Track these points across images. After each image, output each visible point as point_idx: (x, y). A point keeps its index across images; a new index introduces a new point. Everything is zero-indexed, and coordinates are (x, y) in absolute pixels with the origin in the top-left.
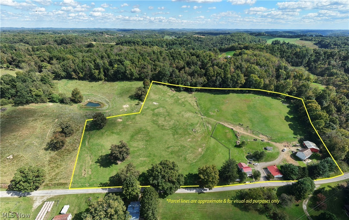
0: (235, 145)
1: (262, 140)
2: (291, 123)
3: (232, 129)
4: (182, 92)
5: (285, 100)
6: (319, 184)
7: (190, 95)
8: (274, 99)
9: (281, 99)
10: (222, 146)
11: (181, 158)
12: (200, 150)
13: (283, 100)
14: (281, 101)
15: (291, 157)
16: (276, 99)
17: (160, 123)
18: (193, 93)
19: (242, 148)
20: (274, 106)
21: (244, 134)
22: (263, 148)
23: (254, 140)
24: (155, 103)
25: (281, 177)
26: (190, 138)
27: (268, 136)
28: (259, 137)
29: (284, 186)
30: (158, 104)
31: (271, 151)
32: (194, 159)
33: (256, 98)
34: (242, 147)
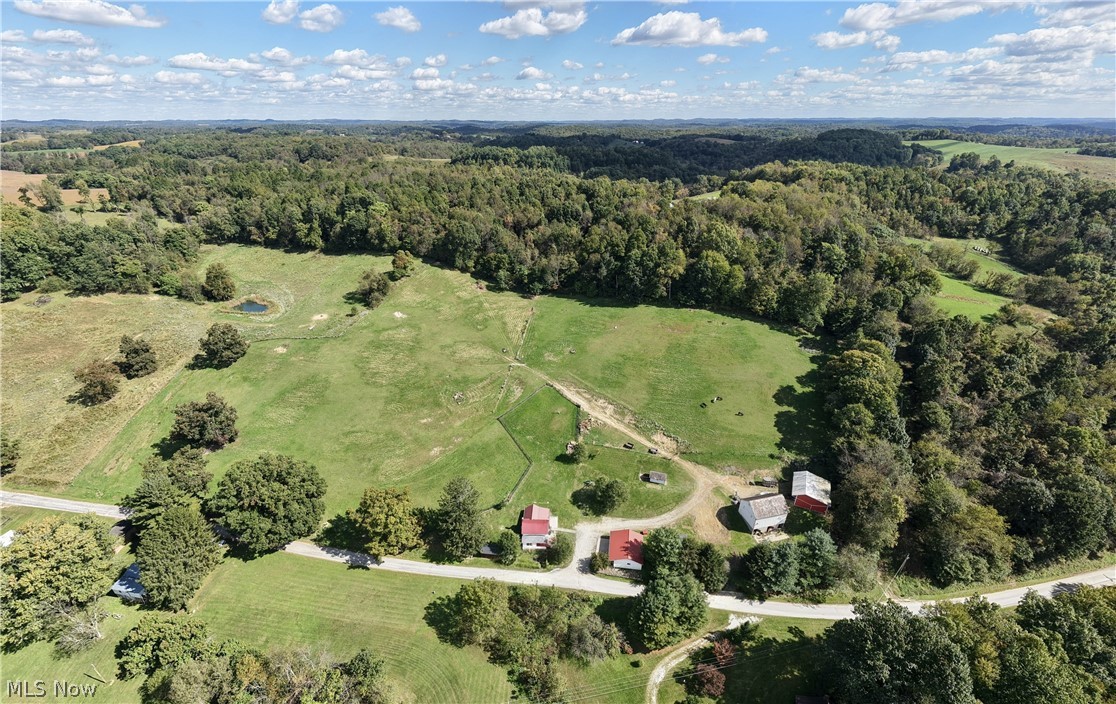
0: (559, 452)
1: (650, 451)
2: (792, 409)
3: (579, 406)
4: (506, 293)
5: (818, 338)
6: (759, 616)
7: (525, 302)
8: (779, 330)
9: (803, 334)
10: (516, 449)
11: (364, 465)
12: (436, 450)
13: (810, 336)
14: (799, 341)
15: (719, 515)
16: (785, 332)
17: (372, 366)
18: (537, 297)
19: (575, 466)
20: (762, 350)
21: (605, 424)
22: (641, 475)
23: (625, 446)
24: (398, 315)
25: (637, 571)
26: (430, 416)
27: (680, 440)
28: (650, 440)
29: (630, 598)
30: (405, 316)
31: (659, 488)
32: (399, 473)
33: (715, 323)
34: (578, 463)
